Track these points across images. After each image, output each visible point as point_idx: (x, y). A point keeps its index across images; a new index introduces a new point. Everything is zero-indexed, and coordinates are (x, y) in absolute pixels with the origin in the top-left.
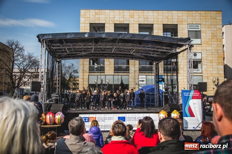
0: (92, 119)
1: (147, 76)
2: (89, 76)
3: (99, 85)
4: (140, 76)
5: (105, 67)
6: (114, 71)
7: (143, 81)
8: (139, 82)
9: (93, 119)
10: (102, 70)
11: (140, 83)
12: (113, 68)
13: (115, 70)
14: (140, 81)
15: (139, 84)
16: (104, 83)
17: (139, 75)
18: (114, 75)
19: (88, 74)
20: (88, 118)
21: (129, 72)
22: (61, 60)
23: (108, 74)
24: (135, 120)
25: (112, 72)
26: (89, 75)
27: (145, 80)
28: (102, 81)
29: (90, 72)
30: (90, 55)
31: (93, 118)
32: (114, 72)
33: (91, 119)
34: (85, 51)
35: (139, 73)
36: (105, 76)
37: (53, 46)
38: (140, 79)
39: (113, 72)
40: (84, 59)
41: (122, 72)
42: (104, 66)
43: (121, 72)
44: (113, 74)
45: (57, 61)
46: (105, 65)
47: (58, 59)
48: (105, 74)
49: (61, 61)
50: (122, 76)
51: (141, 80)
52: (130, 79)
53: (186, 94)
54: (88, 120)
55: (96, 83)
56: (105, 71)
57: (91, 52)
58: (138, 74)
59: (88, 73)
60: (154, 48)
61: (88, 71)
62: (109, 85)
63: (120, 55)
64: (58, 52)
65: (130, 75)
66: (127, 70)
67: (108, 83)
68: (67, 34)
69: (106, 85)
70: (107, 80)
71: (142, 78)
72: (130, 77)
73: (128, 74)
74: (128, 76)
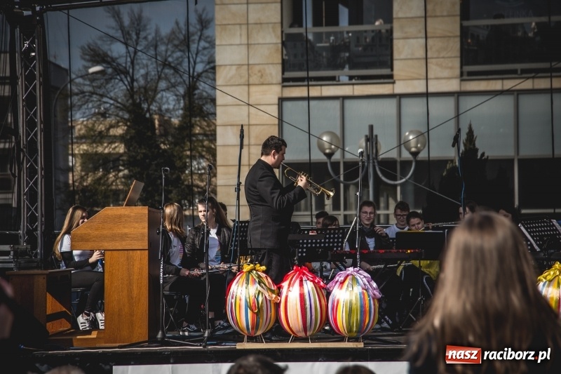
2: (287, 105)
3: (352, 169)
5: (396, 34)
6: (463, 63)
10: (373, 57)
12: (456, 45)
13: (467, 57)
16: (387, 149)
18: (458, 95)
19: (274, 92)
22: (41, 14)
25: (446, 73)
26: (282, 100)
28: (371, 139)
29: (288, 75)
32: (463, 74)
36: (394, 102)
39: (457, 72)
41: (524, 71)
42: (390, 32)
43: (514, 72)
44: (454, 85)
45: (14, 20)
46: (396, 24)
47: (22, 6)
48: (399, 88)
50: (524, 100)
55: (329, 155)
56: (399, 68)
59: (278, 88)
61: (275, 72)
62: (418, 163)
67: (415, 154)
69: (405, 165)
70: (411, 132)
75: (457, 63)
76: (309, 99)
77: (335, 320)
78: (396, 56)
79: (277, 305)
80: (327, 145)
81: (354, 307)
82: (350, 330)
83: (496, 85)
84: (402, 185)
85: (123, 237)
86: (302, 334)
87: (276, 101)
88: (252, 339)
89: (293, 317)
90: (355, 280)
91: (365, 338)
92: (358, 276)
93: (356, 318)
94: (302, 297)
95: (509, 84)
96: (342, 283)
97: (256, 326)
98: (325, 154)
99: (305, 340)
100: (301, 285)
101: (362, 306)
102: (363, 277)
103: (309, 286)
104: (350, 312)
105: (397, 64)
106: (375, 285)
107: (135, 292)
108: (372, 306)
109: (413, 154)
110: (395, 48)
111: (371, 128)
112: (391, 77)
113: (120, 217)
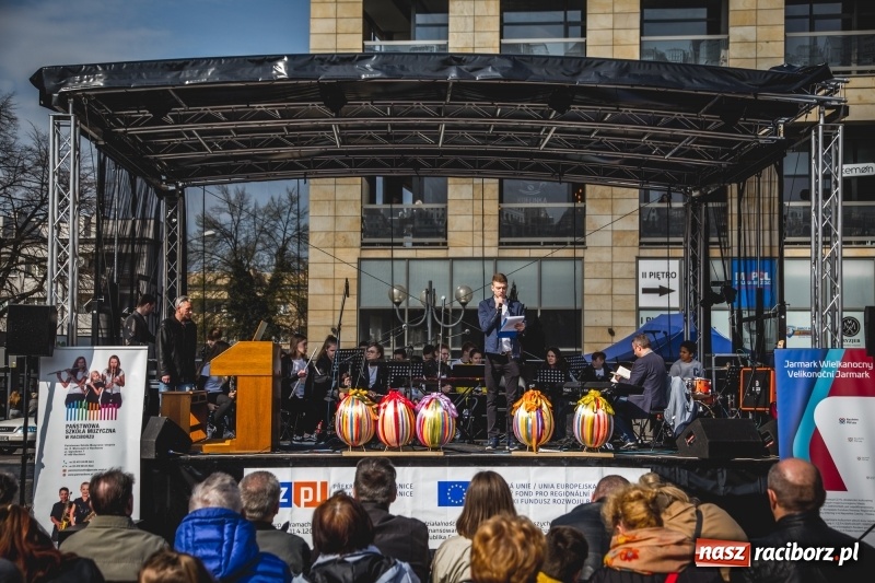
0: (307, 494)
2: (363, 262)
3: (415, 314)
4: (645, 266)
5: (449, 213)
6: (500, 236)
7: (663, 291)
8: (642, 297)
9: (310, 490)
10: (432, 228)
11: (646, 301)
12: (495, 221)
13: (503, 231)
14: (646, 291)
15: (639, 309)
16: (442, 298)
17: (638, 258)
18: (496, 259)
19: (352, 255)
20: (289, 485)
21: (583, 243)
22: (182, 189)
23: (467, 252)
24: (525, 497)
25: (487, 243)
26: (360, 260)
27: (675, 284)
28: (430, 292)
29: (365, 240)
30: (336, 158)
31: (313, 485)
32: (500, 244)
33: (303, 490)
34: (296, 141)
35: (642, 245)
36: (446, 265)
37: (129, 122)
38: (644, 283)
39: (496, 242)
40: (302, 181)
41: (545, 243)
42: (445, 210)
43: (538, 243)
44: (492, 252)
45: (161, 193)
46: (450, 204)
47: (168, 182)
48: (452, 253)
49: (183, 195)
50: (547, 266)
51: (654, 283)
52: (587, 283)
53: (796, 369)
54: (288, 495)
55: (398, 304)
56: (451, 237)
57: (330, 148)
58: (635, 252)
59: (358, 250)
60: (654, 122)
61: (356, 238)
62: (467, 311)
63: (494, 159)
64: (159, 149)
65: (590, 256)
66: (573, 228)
67: (464, 304)
68: (178, 65)
69: (456, 312)
70: (462, 287)
71: (657, 275)
72: (586, 269)
73: (579, 253)
74: (578, 263)
75: (496, 235)
76: (392, 259)
77: (422, 433)
78: (449, 228)
79: (376, 422)
80: (395, 296)
81: (437, 424)
82: (433, 442)
83: (525, 253)
84: (453, 328)
85: (253, 366)
86: (395, 445)
87: (356, 261)
88: (355, 448)
89: (388, 431)
90: (438, 402)
91: (444, 449)
92: (441, 400)
93: (438, 432)
94: (396, 414)
95: (536, 253)
96: (428, 405)
97: (359, 438)
98: (394, 302)
99: (397, 449)
100: (395, 406)
101: (444, 424)
102: (444, 400)
103: (401, 407)
104: (434, 428)
105: (450, 235)
106: (453, 406)
107: (261, 409)
108: (451, 422)
109: (462, 304)
110: (449, 222)
111: (431, 283)
112: (445, 244)
113: (250, 350)
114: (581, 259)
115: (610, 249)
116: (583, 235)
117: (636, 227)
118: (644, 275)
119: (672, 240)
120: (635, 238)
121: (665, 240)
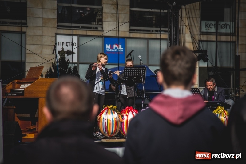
1: (81, 38)
7: (69, 53)
14: (60, 52)
17: (57, 34)
21: (26, 24)
35: (59, 27)
38: (59, 48)
58: (55, 30)
65: (29, 32)
71: (66, 44)
72: (27, 39)
73: (24, 29)
74: (23, 35)
114: (25, 33)
115: (41, 28)
116: (26, 20)
117: (55, 17)
118: (59, 44)
119: (74, 25)
120: (55, 23)
121: (70, 24)
